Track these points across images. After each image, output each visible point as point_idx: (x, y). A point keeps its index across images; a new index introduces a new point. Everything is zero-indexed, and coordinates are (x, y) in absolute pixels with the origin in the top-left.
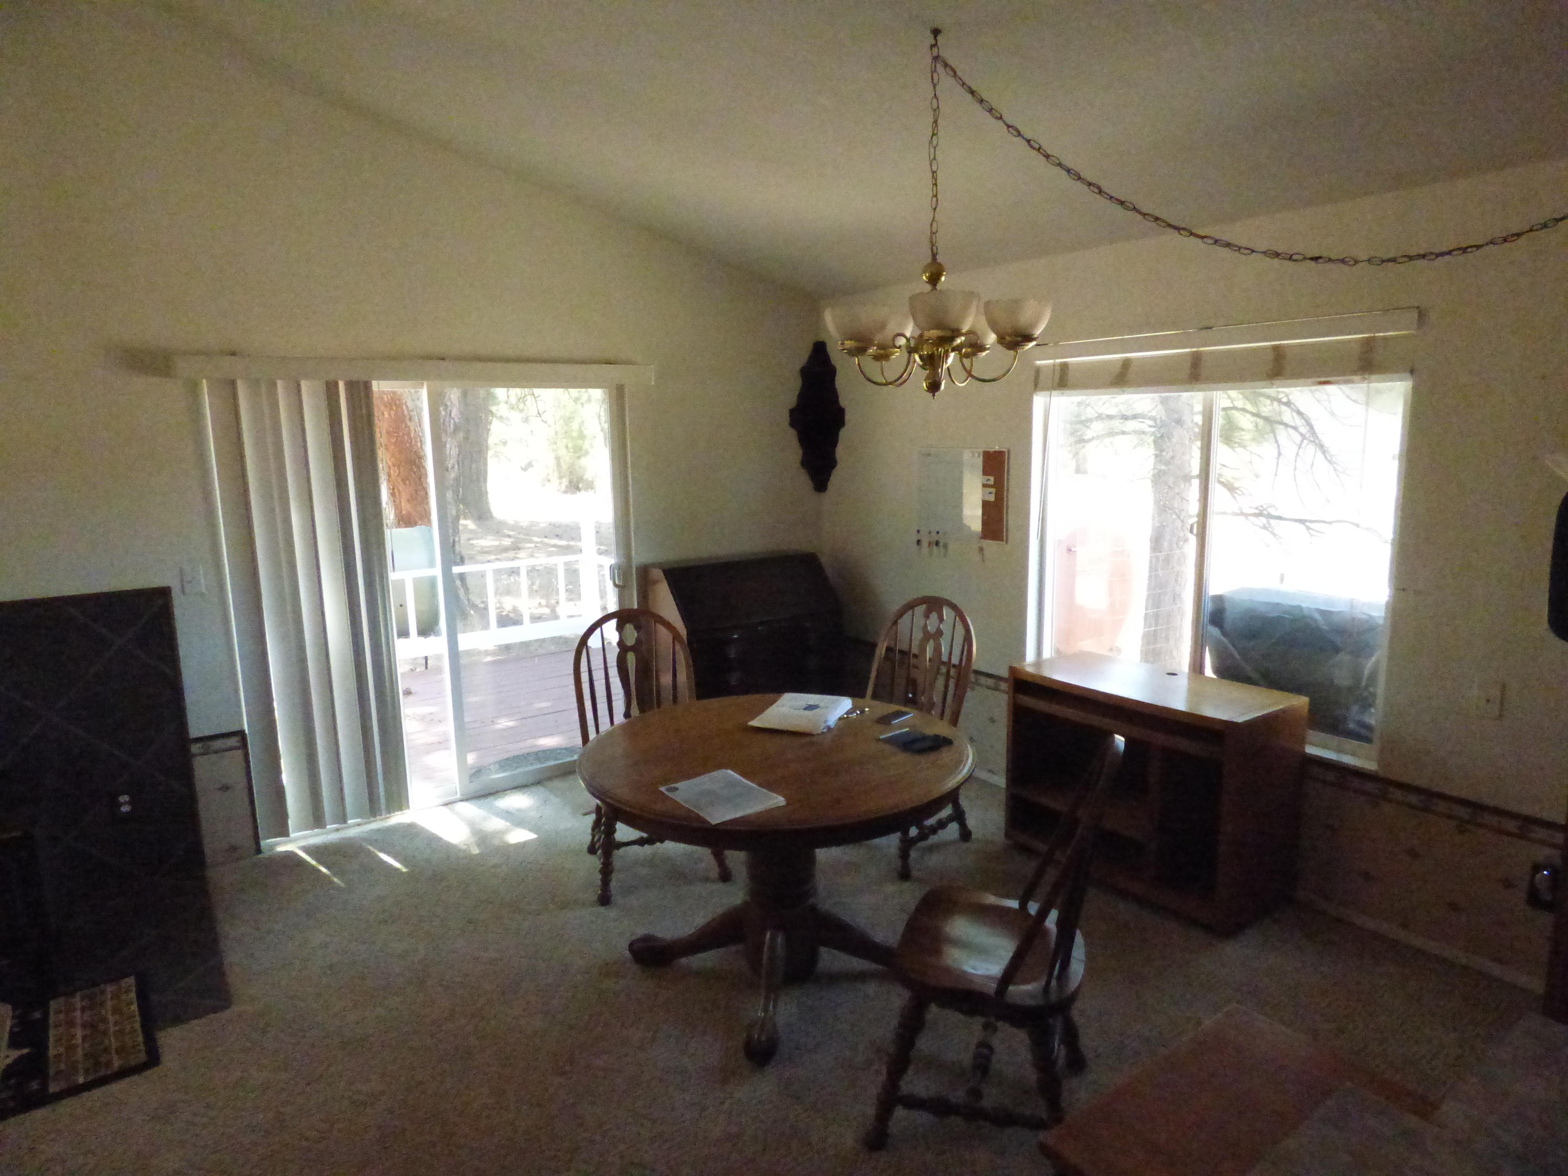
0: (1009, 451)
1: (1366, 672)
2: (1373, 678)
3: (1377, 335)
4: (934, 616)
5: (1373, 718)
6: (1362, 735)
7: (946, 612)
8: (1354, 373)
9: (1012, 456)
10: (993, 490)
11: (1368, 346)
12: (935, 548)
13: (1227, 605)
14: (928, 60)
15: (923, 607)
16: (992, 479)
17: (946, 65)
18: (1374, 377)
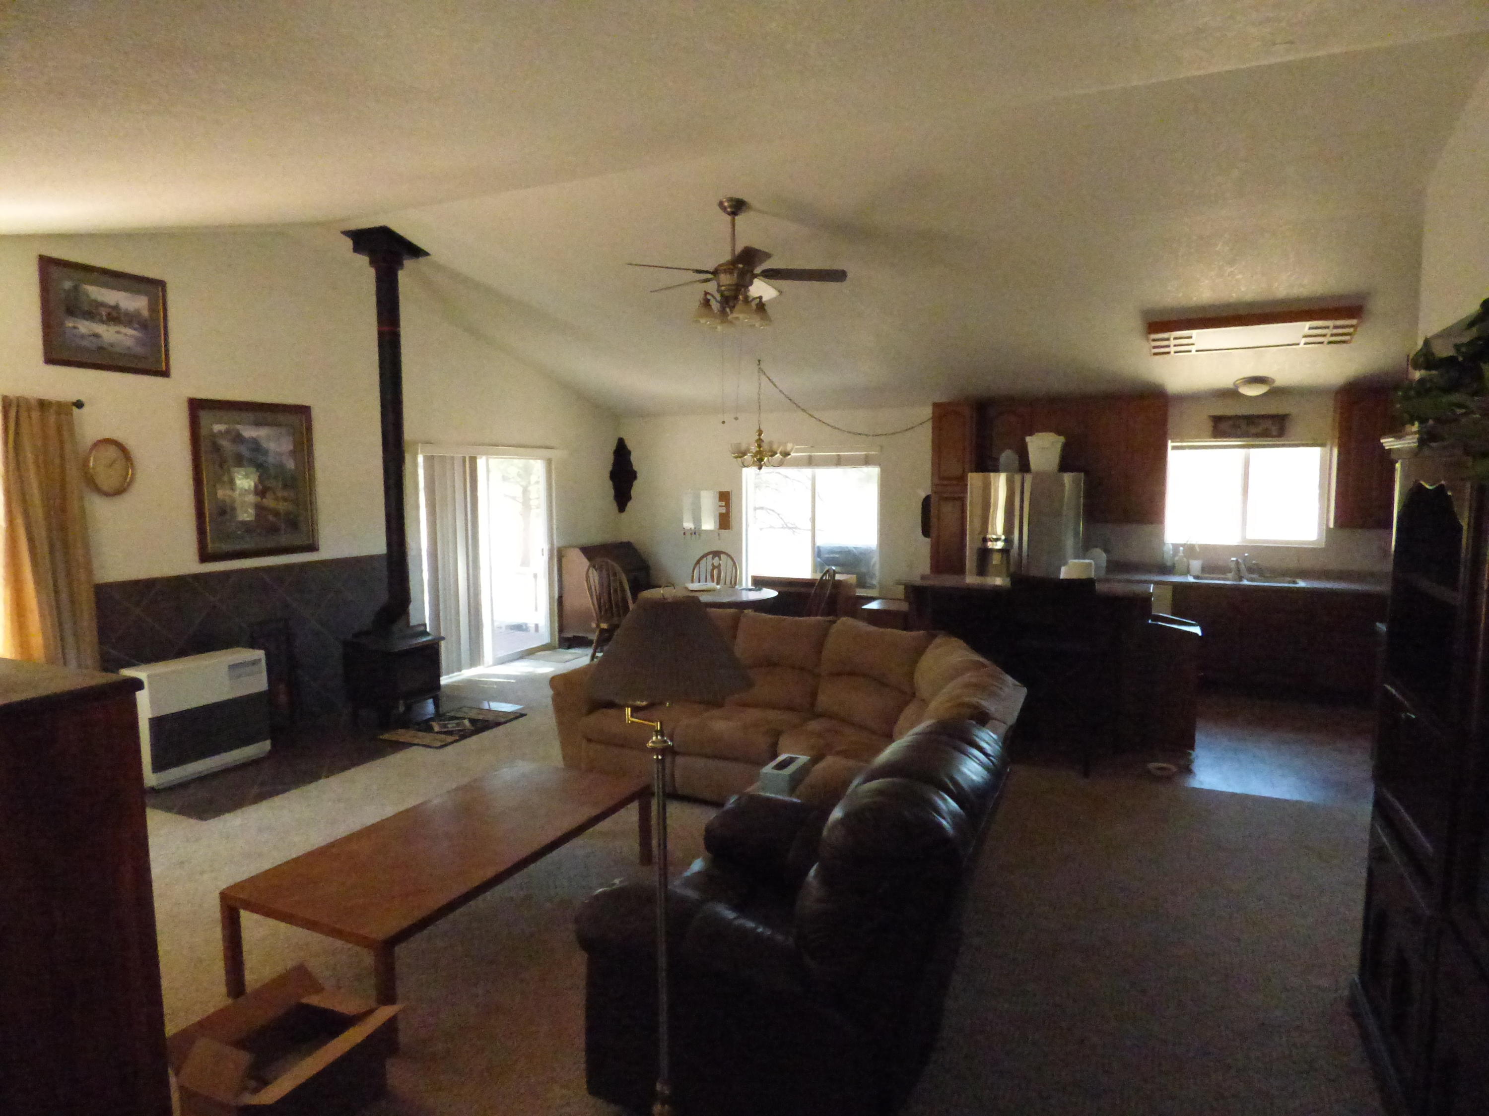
0: (732, 491)
1: (872, 563)
2: (874, 565)
3: (870, 453)
4: (717, 558)
5: (875, 582)
6: (872, 587)
7: (722, 556)
8: (863, 465)
9: (733, 493)
10: (724, 508)
11: (867, 456)
12: (694, 536)
13: (821, 549)
14: (758, 369)
15: (711, 556)
16: (724, 503)
17: (762, 371)
18: (869, 466)
